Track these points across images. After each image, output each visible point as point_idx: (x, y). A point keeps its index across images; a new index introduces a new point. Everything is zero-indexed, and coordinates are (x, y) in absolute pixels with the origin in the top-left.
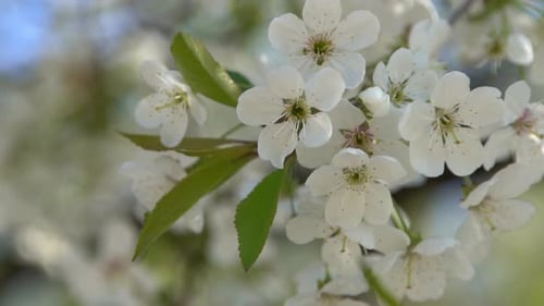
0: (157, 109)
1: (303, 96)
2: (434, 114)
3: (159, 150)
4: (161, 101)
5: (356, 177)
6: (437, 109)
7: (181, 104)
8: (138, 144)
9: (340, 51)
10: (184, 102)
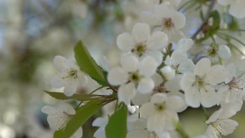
0: (63, 78)
1: (138, 71)
2: (195, 78)
3: (63, 99)
4: (64, 75)
5: (161, 108)
6: (197, 76)
7: (74, 76)
8: (53, 96)
9: (150, 50)
10: (75, 75)
